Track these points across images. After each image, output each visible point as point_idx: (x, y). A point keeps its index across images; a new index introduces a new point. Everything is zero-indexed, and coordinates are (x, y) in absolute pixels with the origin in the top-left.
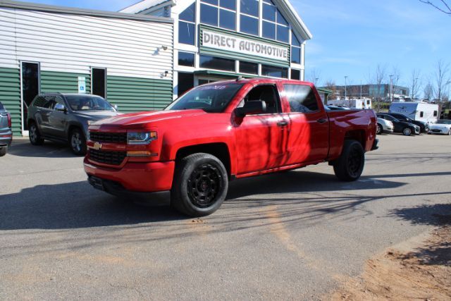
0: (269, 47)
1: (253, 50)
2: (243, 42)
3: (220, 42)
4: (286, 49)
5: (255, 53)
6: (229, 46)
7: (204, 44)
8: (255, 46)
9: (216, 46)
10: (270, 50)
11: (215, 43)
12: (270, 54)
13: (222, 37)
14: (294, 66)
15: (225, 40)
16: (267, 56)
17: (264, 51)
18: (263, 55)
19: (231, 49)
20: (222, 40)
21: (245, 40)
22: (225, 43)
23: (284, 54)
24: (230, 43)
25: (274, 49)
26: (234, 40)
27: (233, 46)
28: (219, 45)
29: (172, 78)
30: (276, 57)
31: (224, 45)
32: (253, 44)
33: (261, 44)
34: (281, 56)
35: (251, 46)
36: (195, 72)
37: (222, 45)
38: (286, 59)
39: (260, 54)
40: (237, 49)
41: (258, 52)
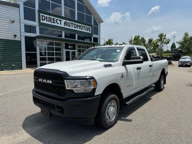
0: (81, 26)
1: (72, 27)
2: (66, 22)
3: (52, 21)
4: (91, 27)
5: (73, 28)
6: (58, 23)
7: (42, 21)
8: (73, 25)
9: (50, 23)
10: (81, 27)
11: (49, 21)
12: (82, 29)
13: (53, 19)
14: (94, 36)
15: (55, 20)
16: (80, 30)
17: (78, 28)
18: (78, 29)
19: (59, 25)
20: (53, 20)
21: (67, 21)
22: (55, 22)
23: (90, 30)
24: (59, 22)
25: (84, 27)
26: (61, 21)
27: (60, 24)
28: (51, 23)
29: (21, 39)
30: (85, 31)
31: (55, 23)
32: (72, 24)
33: (77, 24)
34: (88, 30)
35: (71, 24)
36: (36, 36)
37: (53, 22)
38: (91, 32)
39: (76, 29)
40: (62, 25)
41: (75, 28)
